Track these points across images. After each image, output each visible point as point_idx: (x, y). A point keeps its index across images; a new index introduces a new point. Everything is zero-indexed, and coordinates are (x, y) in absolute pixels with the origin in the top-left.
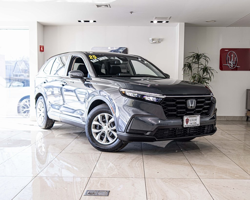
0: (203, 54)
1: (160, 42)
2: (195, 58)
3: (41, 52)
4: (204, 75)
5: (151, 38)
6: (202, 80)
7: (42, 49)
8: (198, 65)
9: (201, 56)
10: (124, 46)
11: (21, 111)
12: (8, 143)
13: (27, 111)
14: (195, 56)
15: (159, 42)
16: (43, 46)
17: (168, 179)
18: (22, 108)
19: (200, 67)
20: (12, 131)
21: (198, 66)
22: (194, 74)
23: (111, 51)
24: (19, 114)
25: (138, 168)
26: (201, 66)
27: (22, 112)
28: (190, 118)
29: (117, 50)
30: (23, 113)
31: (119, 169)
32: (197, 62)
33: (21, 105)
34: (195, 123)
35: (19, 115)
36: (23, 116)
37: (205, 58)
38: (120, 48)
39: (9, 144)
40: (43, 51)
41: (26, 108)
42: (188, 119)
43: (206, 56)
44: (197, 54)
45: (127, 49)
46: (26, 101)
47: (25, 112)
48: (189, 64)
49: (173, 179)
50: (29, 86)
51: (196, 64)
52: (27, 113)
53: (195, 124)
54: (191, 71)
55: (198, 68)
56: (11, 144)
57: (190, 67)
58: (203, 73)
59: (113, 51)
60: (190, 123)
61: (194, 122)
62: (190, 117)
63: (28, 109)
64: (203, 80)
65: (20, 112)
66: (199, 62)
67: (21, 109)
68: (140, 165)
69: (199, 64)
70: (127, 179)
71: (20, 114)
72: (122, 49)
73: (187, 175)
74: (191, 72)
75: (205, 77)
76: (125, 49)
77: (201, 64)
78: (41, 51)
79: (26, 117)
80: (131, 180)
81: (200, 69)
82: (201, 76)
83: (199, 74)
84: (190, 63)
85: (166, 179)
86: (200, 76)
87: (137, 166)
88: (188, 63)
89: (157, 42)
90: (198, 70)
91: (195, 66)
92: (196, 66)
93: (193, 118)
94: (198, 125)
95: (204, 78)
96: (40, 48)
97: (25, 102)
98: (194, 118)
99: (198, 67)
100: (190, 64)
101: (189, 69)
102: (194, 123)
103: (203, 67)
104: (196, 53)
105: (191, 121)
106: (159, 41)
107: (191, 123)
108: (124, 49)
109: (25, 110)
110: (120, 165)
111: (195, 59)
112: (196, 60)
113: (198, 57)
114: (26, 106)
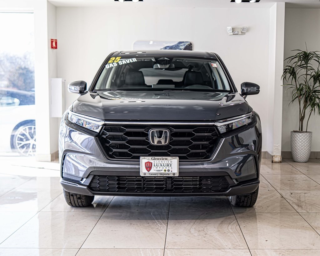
0: (314, 53)
1: (245, 33)
2: (302, 59)
3: (53, 49)
4: (315, 86)
5: (231, 27)
6: (312, 94)
7: (54, 45)
8: (306, 70)
9: (312, 56)
10: (187, 39)
11: (17, 144)
12: (15, 198)
13: (26, 145)
14: (301, 56)
15: (243, 33)
16: (56, 40)
17: (285, 251)
18: (18, 140)
19: (309, 73)
20: (13, 178)
21: (307, 72)
22: (300, 85)
23: (166, 48)
24: (13, 150)
25: (234, 235)
26: (312, 71)
27: (18, 147)
28: (156, 161)
29: (176, 46)
30: (20, 147)
31: (205, 236)
32: (305, 65)
33: (17, 135)
34: (169, 171)
35: (13, 152)
36: (19, 153)
37: (317, 59)
38: (180, 43)
39: (17, 198)
40: (56, 48)
41: (25, 140)
42: (151, 163)
43: (318, 55)
44: (305, 52)
45: (191, 44)
46: (24, 128)
47: (23, 147)
48: (292, 69)
49: (292, 250)
50: (34, 104)
51: (303, 70)
52: (27, 148)
53: (167, 172)
54: (295, 79)
55: (307, 75)
56: (20, 198)
57: (293, 73)
58: (315, 84)
59: (168, 48)
60: (154, 170)
61: (165, 169)
62: (155, 159)
63: (28, 142)
64: (314, 94)
65: (15, 147)
66: (308, 65)
67: (17, 142)
68: (235, 229)
69: (308, 68)
70: (222, 251)
71: (16, 150)
72: (183, 44)
73: (311, 244)
74: (296, 81)
75: (317, 89)
76: (189, 45)
77: (311, 69)
78: (52, 47)
79: (24, 154)
80: (229, 252)
81: (309, 77)
82: (311, 88)
83: (307, 85)
84: (293, 66)
85: (282, 251)
86: (309, 88)
87: (231, 231)
88: (291, 67)
89: (240, 33)
90: (306, 79)
91: (300, 72)
92: (303, 71)
93: (163, 161)
94: (174, 174)
95: (315, 92)
96: (52, 42)
97: (24, 130)
98: (166, 162)
99: (305, 73)
100: (294, 68)
101: (292, 76)
102: (165, 171)
103: (314, 73)
104: (303, 52)
105: (158, 167)
106: (244, 31)
107: (158, 169)
108: (187, 44)
109: (23, 143)
110: (205, 230)
111: (301, 61)
112: (303, 62)
113: (306, 57)
114: (25, 137)
